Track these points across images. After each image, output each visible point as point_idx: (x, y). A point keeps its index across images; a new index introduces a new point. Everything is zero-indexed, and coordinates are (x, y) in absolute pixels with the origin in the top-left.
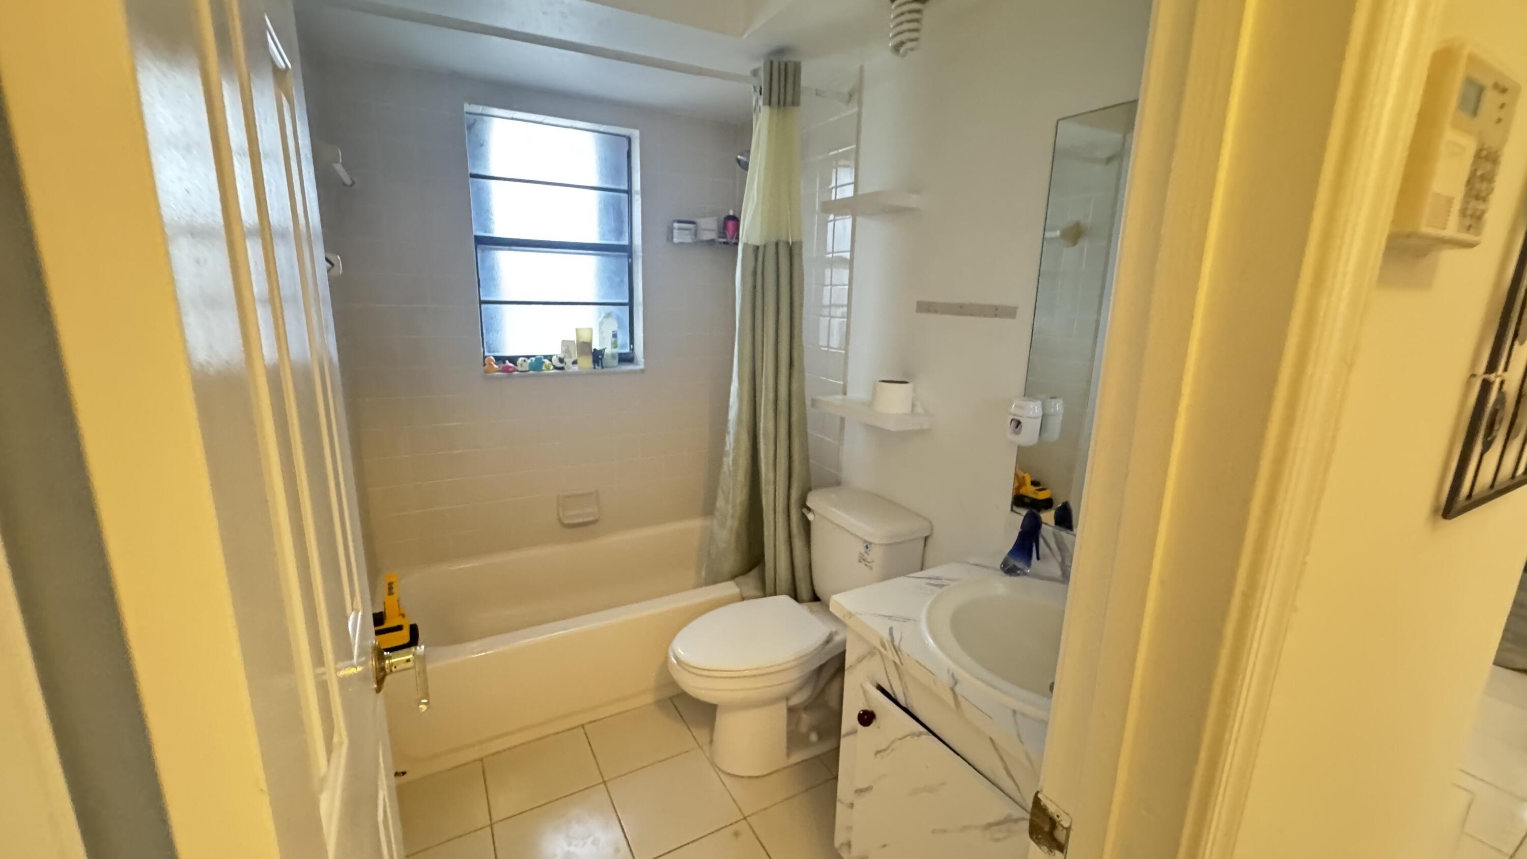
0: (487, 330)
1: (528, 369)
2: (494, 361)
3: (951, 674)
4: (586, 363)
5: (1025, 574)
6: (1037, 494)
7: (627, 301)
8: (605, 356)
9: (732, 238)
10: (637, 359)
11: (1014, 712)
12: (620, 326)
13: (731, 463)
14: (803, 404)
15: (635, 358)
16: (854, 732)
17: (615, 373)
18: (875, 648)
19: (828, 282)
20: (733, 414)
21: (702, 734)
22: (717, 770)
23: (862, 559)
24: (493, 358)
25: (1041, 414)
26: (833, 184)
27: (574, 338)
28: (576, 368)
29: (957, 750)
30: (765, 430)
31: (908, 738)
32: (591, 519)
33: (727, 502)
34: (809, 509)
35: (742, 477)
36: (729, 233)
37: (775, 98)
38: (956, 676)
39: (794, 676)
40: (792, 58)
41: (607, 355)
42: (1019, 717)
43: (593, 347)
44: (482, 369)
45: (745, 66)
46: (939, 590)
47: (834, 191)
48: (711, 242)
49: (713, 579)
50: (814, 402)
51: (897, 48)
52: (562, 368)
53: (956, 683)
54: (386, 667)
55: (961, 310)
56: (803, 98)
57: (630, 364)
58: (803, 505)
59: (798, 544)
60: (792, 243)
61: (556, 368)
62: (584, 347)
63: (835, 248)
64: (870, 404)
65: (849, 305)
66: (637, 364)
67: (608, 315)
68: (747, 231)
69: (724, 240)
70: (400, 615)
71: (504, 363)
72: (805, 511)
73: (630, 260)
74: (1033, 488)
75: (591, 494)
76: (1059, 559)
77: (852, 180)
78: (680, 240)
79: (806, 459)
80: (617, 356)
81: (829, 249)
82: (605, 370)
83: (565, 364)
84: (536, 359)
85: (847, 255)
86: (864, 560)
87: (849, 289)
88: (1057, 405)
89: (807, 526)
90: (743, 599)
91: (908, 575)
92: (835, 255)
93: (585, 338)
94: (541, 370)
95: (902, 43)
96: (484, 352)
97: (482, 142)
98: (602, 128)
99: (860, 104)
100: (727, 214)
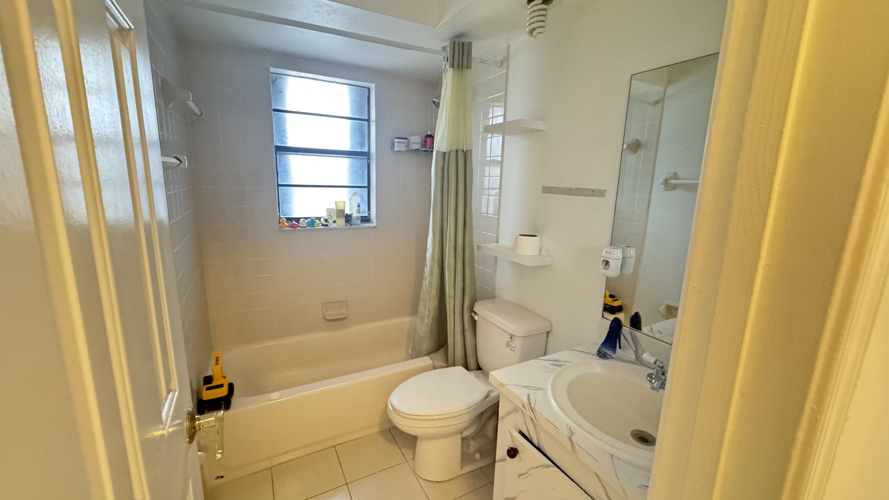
0: (282, 202)
1: (306, 226)
2: (286, 221)
3: (568, 427)
4: (341, 222)
5: (612, 358)
6: (613, 303)
7: (366, 185)
8: (352, 218)
9: (430, 148)
10: (372, 220)
11: (612, 456)
12: (363, 200)
13: (428, 284)
14: (472, 249)
15: (371, 219)
16: (503, 460)
17: (358, 228)
18: (518, 407)
19: (487, 174)
20: (429, 254)
21: (408, 454)
22: (416, 475)
23: (508, 345)
24: (285, 219)
25: (621, 257)
26: (491, 116)
27: (334, 207)
28: (335, 225)
29: (573, 478)
30: (449, 264)
31: (540, 468)
32: (343, 316)
33: (425, 307)
34: (476, 313)
35: (434, 292)
36: (428, 146)
37: (456, 64)
38: (572, 430)
39: (465, 419)
40: (466, 40)
41: (354, 217)
42: (615, 460)
43: (346, 213)
44: (277, 226)
45: (439, 45)
46: (560, 369)
47: (491, 120)
48: (417, 150)
49: (416, 354)
50: (479, 247)
51: (531, 32)
52: (327, 225)
53: (572, 434)
54: (196, 426)
55: (570, 192)
56: (473, 64)
57: (368, 223)
58: (472, 310)
59: (469, 335)
60: (466, 151)
61: (323, 225)
62: (340, 213)
63: (491, 155)
64: (514, 249)
65: (500, 188)
66: (372, 223)
67: (355, 194)
68: (438, 143)
69: (425, 149)
70: (222, 377)
71: (292, 222)
72: (473, 314)
73: (369, 161)
74: (610, 299)
75: (342, 301)
76: (634, 349)
77: (503, 113)
78: (399, 149)
79: (474, 282)
80: (360, 218)
81: (488, 155)
82: (353, 226)
83: (329, 223)
84: (311, 219)
85: (499, 159)
86: (510, 346)
87: (500, 178)
88: (632, 252)
89: (474, 323)
90: (435, 368)
91: (538, 358)
92: (492, 158)
93: (341, 207)
94: (314, 226)
95: (534, 29)
96: (280, 216)
97: (280, 90)
98: (353, 82)
99: (508, 68)
100: (426, 134)
